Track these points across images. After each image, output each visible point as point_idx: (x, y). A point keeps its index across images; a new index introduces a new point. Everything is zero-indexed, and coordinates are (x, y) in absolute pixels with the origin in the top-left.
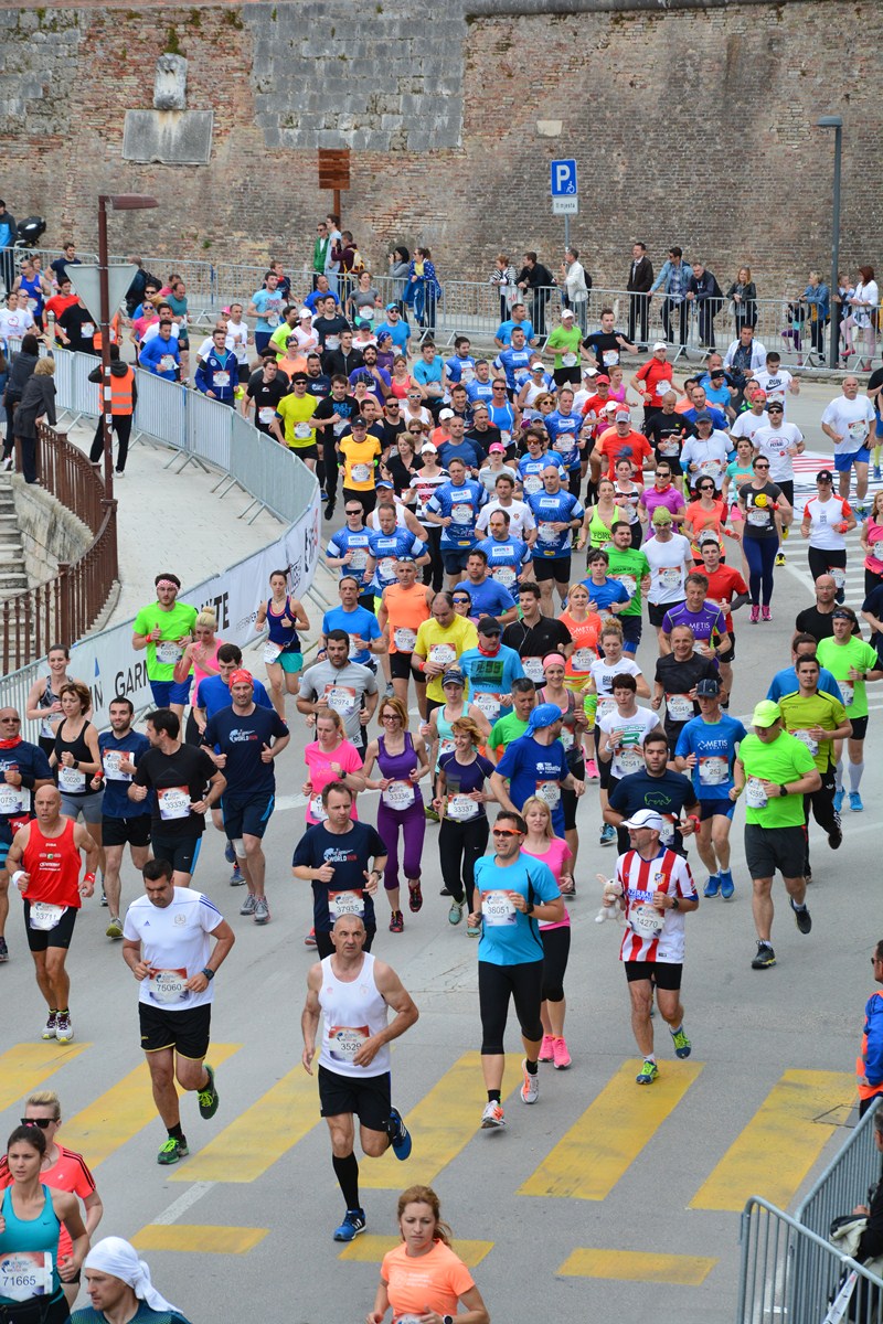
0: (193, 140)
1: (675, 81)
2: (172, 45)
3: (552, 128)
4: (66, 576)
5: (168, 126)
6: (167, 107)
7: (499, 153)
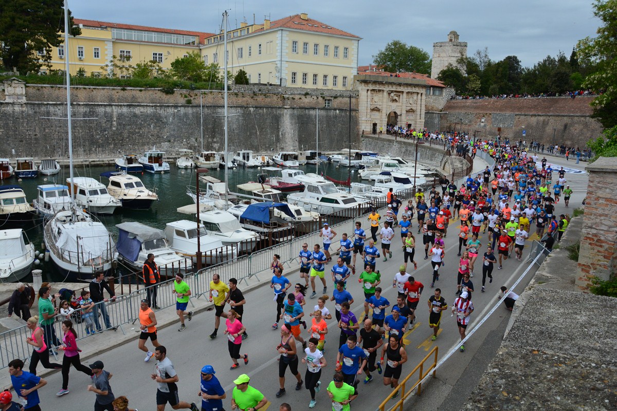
0: (485, 126)
1: (537, 123)
2: (484, 116)
3: (523, 127)
4: (467, 169)
5: (482, 124)
6: (482, 122)
7: (517, 129)
